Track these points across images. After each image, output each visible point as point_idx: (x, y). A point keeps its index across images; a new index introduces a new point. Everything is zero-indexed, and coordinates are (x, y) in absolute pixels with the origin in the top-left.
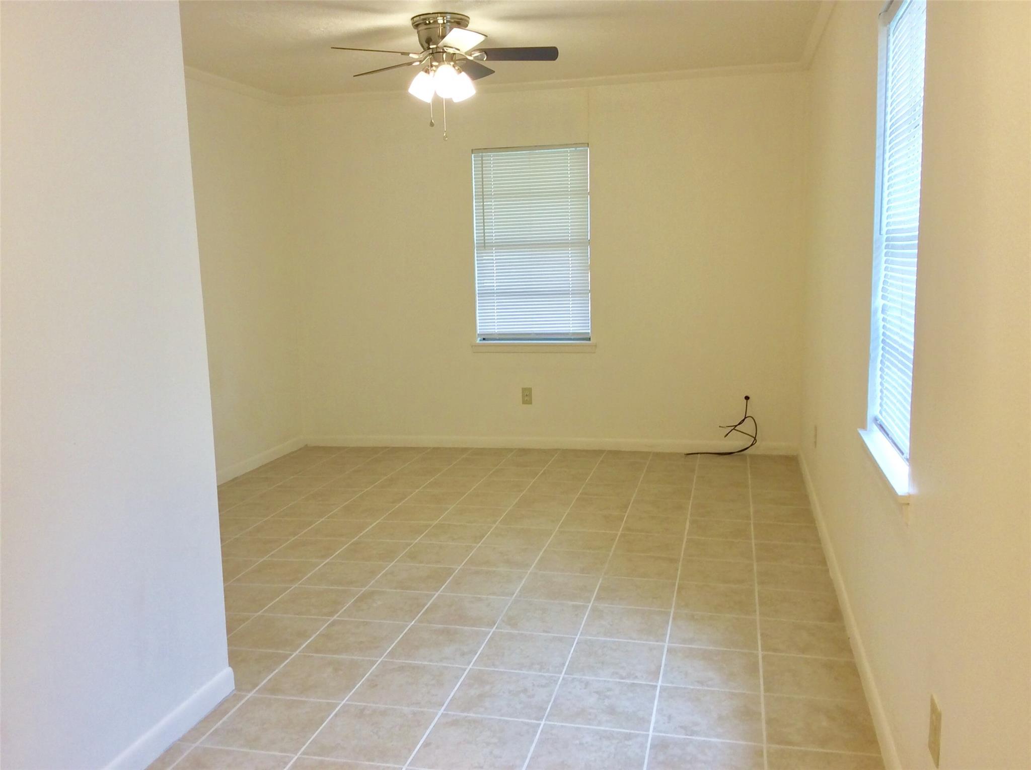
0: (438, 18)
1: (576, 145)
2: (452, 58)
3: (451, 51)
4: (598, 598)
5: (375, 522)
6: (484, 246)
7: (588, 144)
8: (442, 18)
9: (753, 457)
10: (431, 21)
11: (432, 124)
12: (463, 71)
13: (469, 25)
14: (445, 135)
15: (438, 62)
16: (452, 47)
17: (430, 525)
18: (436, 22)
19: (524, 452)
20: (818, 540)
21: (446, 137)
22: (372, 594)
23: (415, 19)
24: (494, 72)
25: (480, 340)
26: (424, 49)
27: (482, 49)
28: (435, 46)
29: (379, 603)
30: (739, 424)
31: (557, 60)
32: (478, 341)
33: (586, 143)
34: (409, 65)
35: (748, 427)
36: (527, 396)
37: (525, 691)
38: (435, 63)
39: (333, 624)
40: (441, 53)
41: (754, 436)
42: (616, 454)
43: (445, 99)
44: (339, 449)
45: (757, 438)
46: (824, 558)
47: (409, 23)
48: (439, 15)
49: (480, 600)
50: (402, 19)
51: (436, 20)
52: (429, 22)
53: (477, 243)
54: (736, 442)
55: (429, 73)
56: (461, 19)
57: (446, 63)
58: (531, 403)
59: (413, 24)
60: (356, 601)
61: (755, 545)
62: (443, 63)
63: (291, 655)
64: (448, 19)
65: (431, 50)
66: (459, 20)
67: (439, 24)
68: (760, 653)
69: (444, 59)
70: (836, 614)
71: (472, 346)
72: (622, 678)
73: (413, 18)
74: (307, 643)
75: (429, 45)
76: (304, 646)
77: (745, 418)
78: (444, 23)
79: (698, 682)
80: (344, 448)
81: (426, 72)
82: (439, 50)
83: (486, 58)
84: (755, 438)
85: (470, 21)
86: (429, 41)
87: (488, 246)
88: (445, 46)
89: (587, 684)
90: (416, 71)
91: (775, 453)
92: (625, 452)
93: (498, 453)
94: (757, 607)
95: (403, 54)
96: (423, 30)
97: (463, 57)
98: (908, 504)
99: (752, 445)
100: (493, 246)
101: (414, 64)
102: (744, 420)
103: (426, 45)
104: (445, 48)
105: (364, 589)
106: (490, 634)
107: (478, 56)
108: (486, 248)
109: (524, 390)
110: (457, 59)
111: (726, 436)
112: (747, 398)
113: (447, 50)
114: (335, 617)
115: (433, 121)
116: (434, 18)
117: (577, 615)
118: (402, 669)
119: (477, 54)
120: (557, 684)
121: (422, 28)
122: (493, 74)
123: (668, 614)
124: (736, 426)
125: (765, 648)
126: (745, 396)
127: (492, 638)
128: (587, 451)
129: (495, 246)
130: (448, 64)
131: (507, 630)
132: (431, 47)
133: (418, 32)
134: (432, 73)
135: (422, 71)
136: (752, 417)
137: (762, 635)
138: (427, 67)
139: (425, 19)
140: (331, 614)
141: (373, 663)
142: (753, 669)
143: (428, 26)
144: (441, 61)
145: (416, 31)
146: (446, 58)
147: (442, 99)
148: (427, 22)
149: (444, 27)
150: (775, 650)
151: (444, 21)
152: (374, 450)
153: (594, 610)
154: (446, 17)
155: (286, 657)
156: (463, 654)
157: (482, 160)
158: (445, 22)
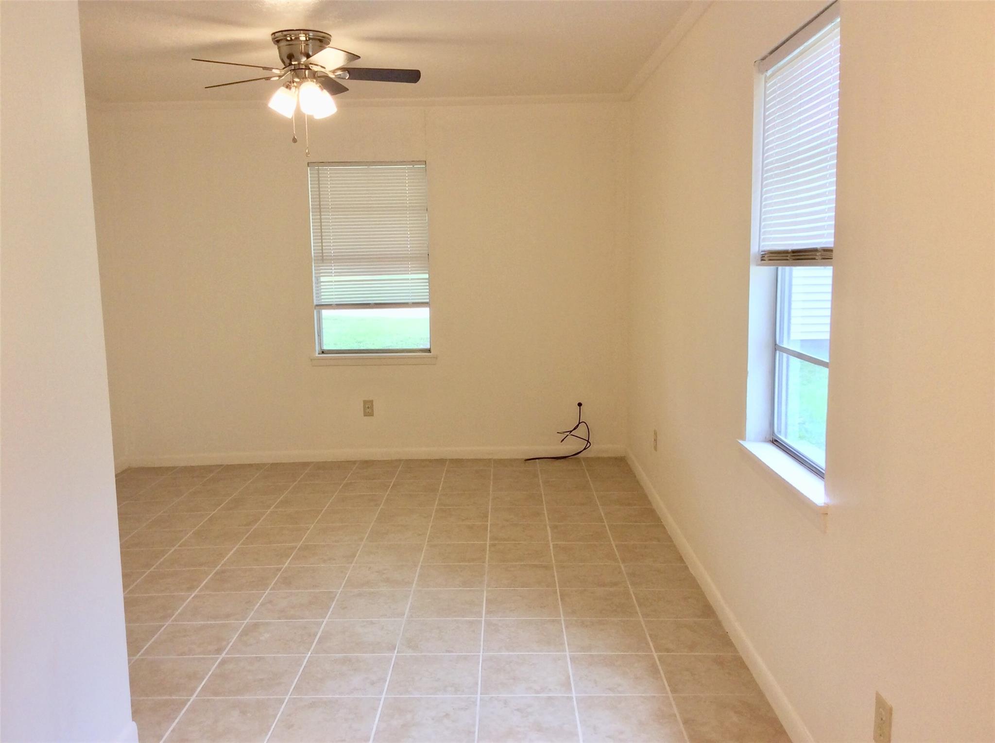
0: (300, 35)
1: (413, 162)
2: (314, 76)
3: (315, 68)
4: (488, 612)
5: (234, 547)
6: (322, 259)
7: (425, 162)
8: (304, 35)
9: (587, 459)
10: (293, 38)
11: (295, 140)
12: (325, 89)
13: (331, 43)
14: (307, 151)
15: (299, 79)
16: (317, 65)
17: (293, 548)
18: (297, 38)
19: (367, 464)
20: (670, 539)
21: (309, 154)
22: (256, 626)
23: (276, 34)
24: (348, 90)
25: (319, 354)
26: (285, 65)
27: (344, 68)
28: (296, 63)
29: (267, 635)
30: (575, 429)
31: (418, 82)
32: (317, 355)
33: (423, 161)
34: (268, 80)
35: (581, 431)
36: (368, 409)
37: (447, 715)
38: (297, 80)
39: (224, 662)
40: (304, 70)
41: (587, 439)
42: (458, 462)
43: (308, 115)
44: (168, 469)
45: (589, 441)
46: (681, 557)
47: (269, 38)
48: (302, 31)
49: (372, 623)
50: (263, 33)
51: (297, 36)
52: (291, 38)
53: (314, 256)
54: (571, 446)
55: (290, 89)
56: (323, 37)
57: (309, 80)
58: (372, 415)
59: (273, 39)
60: (241, 635)
61: (616, 546)
62: (306, 80)
63: (189, 700)
64: (310, 37)
65: (293, 66)
66: (321, 38)
67: (301, 41)
68: (655, 655)
69: (307, 76)
70: (708, 611)
71: (311, 360)
72: (537, 692)
73: (274, 34)
74: (201, 686)
75: (291, 61)
76: (199, 689)
77: (579, 423)
78: (306, 40)
79: (609, 689)
80: (174, 468)
81: (287, 87)
82: (301, 67)
83: (348, 77)
84: (588, 441)
85: (332, 39)
86: (291, 57)
87: (326, 259)
88: (311, 64)
89: (506, 702)
90: (276, 87)
91: (605, 455)
92: (468, 460)
93: (341, 466)
94: (638, 608)
95: (265, 68)
96: (283, 46)
97: (326, 75)
98: (827, 514)
99: (585, 449)
100: (331, 260)
101: (271, 79)
102: (578, 426)
103: (287, 61)
104: (310, 66)
105: (246, 622)
106: (393, 659)
107: (340, 75)
108: (324, 261)
109: (365, 402)
110: (318, 75)
111: (562, 441)
112: (580, 405)
113: (312, 67)
114: (223, 655)
115: (296, 137)
116: (296, 35)
117: (473, 631)
118: (313, 705)
119: (339, 73)
120: (476, 705)
121: (283, 43)
122: (348, 91)
123: (559, 622)
124: (571, 431)
125: (657, 649)
126: (578, 402)
127: (396, 663)
128: (430, 461)
129: (334, 259)
130: (311, 81)
131: (410, 653)
132: (293, 63)
133: (279, 48)
134: (293, 89)
135: (283, 86)
136: (584, 422)
137: (651, 636)
138: (288, 83)
139: (286, 36)
140: (219, 651)
141: (281, 701)
142: (654, 671)
143: (291, 43)
144: (304, 78)
145: (276, 46)
146: (308, 75)
147: (305, 114)
148: (289, 39)
149: (307, 45)
150: (668, 650)
151: (306, 38)
152: (209, 469)
153: (488, 624)
154: (308, 34)
155: (184, 703)
156: (373, 683)
157: (318, 174)
158: (308, 39)
